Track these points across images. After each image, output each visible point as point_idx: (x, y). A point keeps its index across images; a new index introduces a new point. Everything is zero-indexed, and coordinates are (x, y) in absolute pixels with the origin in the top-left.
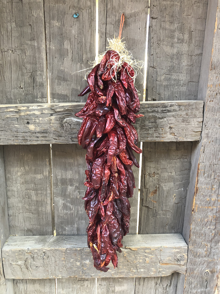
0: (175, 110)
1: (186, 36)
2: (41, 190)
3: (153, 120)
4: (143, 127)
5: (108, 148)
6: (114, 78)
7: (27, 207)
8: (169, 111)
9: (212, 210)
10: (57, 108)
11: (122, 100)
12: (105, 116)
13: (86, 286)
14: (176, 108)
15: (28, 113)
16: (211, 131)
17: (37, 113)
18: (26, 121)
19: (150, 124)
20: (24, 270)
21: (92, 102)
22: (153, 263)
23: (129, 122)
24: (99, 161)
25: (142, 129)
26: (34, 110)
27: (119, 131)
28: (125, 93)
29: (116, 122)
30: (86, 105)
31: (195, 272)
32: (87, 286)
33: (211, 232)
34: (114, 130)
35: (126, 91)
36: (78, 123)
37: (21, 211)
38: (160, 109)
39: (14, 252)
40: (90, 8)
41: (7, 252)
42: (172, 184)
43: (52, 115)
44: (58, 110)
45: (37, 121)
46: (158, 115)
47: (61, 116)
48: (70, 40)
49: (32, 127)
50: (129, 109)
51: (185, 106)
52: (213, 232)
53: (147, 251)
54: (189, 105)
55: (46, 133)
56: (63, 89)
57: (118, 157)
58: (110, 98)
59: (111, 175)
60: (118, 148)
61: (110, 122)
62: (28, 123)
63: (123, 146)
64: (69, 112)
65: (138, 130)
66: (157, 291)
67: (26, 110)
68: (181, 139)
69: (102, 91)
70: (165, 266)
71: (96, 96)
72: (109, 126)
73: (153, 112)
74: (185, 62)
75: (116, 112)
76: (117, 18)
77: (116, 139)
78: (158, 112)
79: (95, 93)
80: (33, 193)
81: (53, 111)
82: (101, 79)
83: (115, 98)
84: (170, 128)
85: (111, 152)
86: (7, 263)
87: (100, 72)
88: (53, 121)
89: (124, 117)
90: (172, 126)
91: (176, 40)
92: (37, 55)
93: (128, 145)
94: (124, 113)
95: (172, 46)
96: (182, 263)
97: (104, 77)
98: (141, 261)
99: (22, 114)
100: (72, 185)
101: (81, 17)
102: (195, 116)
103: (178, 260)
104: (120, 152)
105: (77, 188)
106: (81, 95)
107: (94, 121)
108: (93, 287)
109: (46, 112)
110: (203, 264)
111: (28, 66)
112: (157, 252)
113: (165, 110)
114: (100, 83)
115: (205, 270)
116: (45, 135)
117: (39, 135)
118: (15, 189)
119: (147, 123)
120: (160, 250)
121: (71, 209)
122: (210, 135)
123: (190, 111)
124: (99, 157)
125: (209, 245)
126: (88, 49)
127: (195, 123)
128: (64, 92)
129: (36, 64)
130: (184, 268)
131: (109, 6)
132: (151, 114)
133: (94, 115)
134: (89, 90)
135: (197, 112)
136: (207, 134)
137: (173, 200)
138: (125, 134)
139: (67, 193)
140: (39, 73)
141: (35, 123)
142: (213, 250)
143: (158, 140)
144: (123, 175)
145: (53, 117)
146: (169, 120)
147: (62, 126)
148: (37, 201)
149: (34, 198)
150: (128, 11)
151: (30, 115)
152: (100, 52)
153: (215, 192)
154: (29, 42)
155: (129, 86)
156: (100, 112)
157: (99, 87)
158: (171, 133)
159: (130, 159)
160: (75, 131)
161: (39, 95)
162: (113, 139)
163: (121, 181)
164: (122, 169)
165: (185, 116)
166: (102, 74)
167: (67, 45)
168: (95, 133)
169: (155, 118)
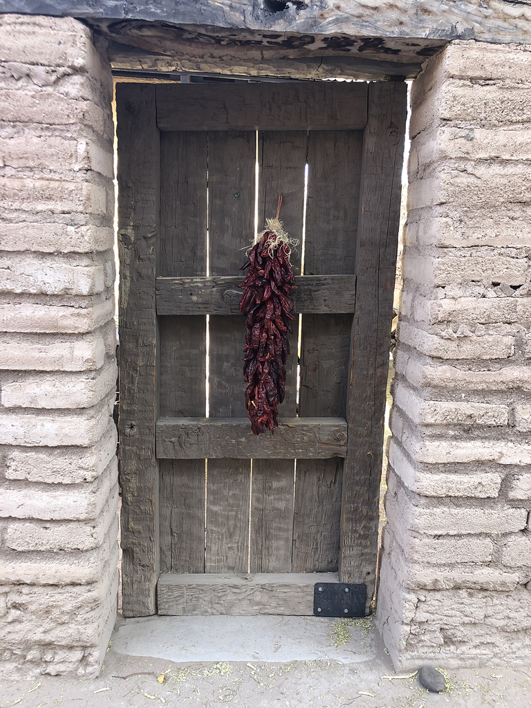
0: (328, 284)
1: (342, 214)
2: (196, 366)
3: (308, 293)
4: (298, 299)
5: (265, 313)
6: (272, 255)
7: (180, 385)
8: (323, 284)
9: (371, 384)
10: (218, 281)
11: (278, 273)
12: (263, 287)
13: (239, 481)
14: (330, 281)
15: (192, 285)
16: (363, 303)
17: (200, 285)
18: (190, 292)
19: (305, 296)
20: (177, 447)
21: (251, 275)
22: (312, 442)
23: (285, 294)
24: (258, 325)
25: (298, 301)
26: (198, 282)
27: (275, 300)
28: (281, 268)
29: (273, 292)
30: (247, 278)
31: (357, 454)
32: (241, 481)
33: (371, 408)
34: (271, 299)
35: (281, 266)
36: (238, 295)
37: (173, 389)
38: (314, 283)
39: (167, 427)
40: (251, 189)
41: (161, 427)
42: (332, 362)
43: (213, 287)
44: (220, 282)
45: (200, 292)
46: (312, 288)
47: (222, 288)
48: (231, 216)
49: (194, 298)
50: (284, 282)
51: (338, 280)
52: (373, 408)
53: (305, 428)
54: (342, 279)
55: (208, 304)
56: (222, 263)
57: (274, 322)
58: (267, 272)
59: (268, 338)
60: (274, 314)
61: (268, 292)
62: (191, 294)
63: (278, 312)
64: (229, 285)
65: (295, 302)
66: (320, 489)
67: (190, 283)
68: (334, 311)
69: (260, 266)
70: (324, 446)
71: (255, 270)
72: (266, 295)
73: (308, 285)
74: (341, 238)
75: (273, 284)
76: (276, 197)
77: (272, 306)
78: (312, 285)
79: (255, 268)
80: (187, 369)
81: (215, 283)
82: (260, 256)
83: (271, 272)
84: (325, 300)
85: (268, 317)
86: (160, 439)
87: (259, 251)
88: (214, 293)
89: (280, 288)
90: (326, 298)
91: (332, 217)
92: (199, 230)
93: (282, 311)
94: (280, 284)
95: (328, 222)
96: (342, 443)
97: (263, 254)
98: (299, 440)
99: (187, 286)
100: (228, 362)
101: (241, 196)
102: (348, 289)
103: (338, 440)
104: (275, 318)
105: (233, 365)
106: (242, 269)
107: (254, 291)
108: (247, 482)
109: (209, 284)
110: (365, 445)
111: (190, 240)
112: (316, 430)
113: (320, 283)
114: (260, 259)
115: (367, 452)
116: (206, 306)
117: (200, 306)
118: (169, 365)
119: (302, 295)
120: (319, 428)
121: (226, 388)
122: (363, 307)
123: (342, 285)
124: (257, 323)
125: (369, 423)
126: (248, 225)
127: (348, 296)
128: (222, 266)
129: (197, 238)
130: (344, 448)
131: (268, 187)
132: (306, 287)
133: (255, 286)
134: (250, 264)
135: (350, 285)
136: (361, 306)
137: (334, 379)
138: (280, 302)
139: (223, 370)
140: (199, 247)
141: (197, 295)
142: (374, 429)
143: (313, 312)
144: (278, 338)
145: (215, 289)
146: (324, 293)
147: (223, 297)
148: (191, 378)
149: (188, 374)
150: (285, 191)
151: (193, 287)
152: (259, 231)
153: (372, 365)
154: (192, 219)
155: (284, 262)
156: (259, 283)
157: (258, 262)
158: (325, 306)
159: (285, 325)
160: (234, 302)
161: (199, 268)
162: (270, 306)
163: (276, 345)
164: (278, 333)
165: (338, 289)
166: (261, 252)
167: (227, 222)
168: (255, 301)
169: (310, 290)
